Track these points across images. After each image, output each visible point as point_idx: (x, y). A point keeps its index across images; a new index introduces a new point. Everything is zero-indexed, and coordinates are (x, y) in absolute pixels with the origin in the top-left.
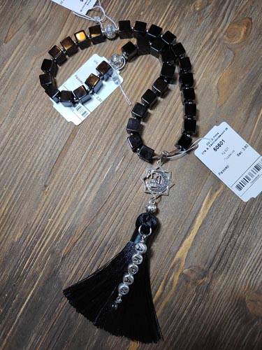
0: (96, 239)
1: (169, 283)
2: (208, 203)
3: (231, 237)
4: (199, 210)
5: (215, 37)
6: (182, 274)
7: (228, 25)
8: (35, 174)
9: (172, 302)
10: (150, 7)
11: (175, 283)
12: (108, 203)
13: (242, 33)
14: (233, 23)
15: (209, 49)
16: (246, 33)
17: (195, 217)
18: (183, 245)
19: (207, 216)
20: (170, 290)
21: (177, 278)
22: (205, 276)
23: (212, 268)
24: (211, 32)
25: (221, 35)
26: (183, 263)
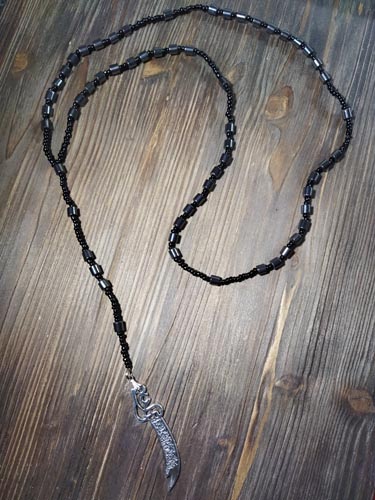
0: (171, 371)
1: (263, 401)
2: (286, 302)
3: (319, 334)
4: (278, 312)
5: (255, 114)
6: (275, 387)
7: (267, 98)
8: (82, 311)
9: (271, 422)
10: (176, 90)
11: (270, 398)
12: (176, 326)
13: (285, 106)
14: (272, 95)
15: (252, 129)
16: (288, 105)
17: (276, 321)
18: (270, 355)
19: (288, 316)
20: (265, 408)
21: (270, 394)
22: (300, 384)
23: (307, 372)
24: (250, 109)
25: (262, 111)
26: (273, 375)
